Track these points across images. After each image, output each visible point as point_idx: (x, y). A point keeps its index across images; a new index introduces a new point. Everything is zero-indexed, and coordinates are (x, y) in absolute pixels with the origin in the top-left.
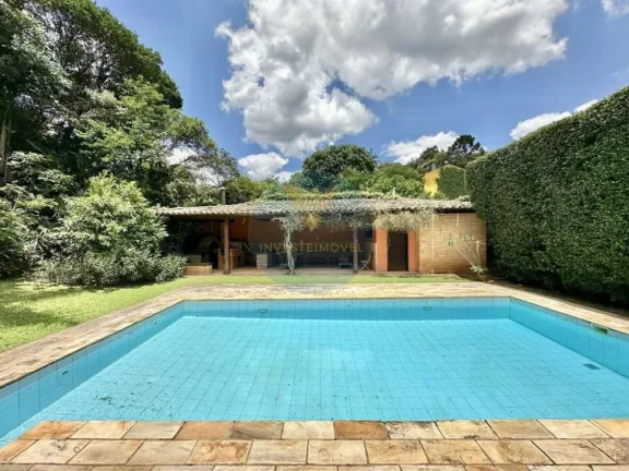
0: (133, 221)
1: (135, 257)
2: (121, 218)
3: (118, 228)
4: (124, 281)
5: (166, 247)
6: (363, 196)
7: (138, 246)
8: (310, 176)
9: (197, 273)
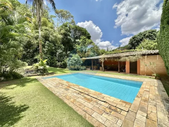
0: (77, 61)
1: (77, 66)
2: (75, 60)
3: (75, 62)
4: (75, 70)
5: (82, 65)
6: (131, 51)
7: (77, 64)
8: (131, 44)
9: (88, 70)
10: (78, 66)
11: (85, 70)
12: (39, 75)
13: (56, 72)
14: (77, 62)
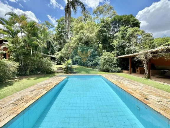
10: (107, 66)
11: (119, 72)
12: (64, 73)
13: (80, 72)
14: (107, 61)
